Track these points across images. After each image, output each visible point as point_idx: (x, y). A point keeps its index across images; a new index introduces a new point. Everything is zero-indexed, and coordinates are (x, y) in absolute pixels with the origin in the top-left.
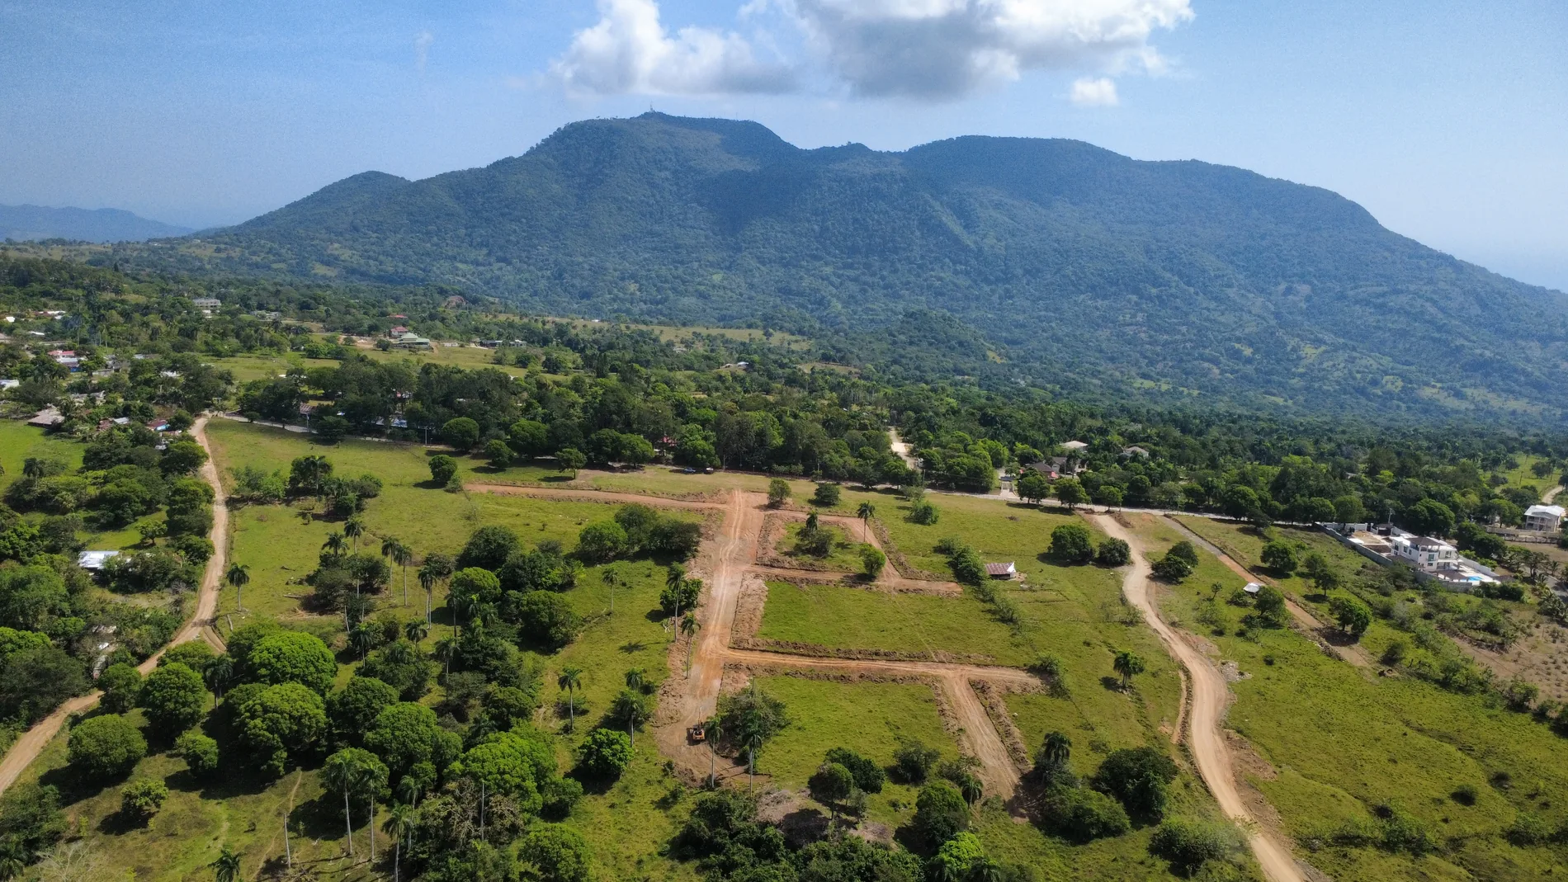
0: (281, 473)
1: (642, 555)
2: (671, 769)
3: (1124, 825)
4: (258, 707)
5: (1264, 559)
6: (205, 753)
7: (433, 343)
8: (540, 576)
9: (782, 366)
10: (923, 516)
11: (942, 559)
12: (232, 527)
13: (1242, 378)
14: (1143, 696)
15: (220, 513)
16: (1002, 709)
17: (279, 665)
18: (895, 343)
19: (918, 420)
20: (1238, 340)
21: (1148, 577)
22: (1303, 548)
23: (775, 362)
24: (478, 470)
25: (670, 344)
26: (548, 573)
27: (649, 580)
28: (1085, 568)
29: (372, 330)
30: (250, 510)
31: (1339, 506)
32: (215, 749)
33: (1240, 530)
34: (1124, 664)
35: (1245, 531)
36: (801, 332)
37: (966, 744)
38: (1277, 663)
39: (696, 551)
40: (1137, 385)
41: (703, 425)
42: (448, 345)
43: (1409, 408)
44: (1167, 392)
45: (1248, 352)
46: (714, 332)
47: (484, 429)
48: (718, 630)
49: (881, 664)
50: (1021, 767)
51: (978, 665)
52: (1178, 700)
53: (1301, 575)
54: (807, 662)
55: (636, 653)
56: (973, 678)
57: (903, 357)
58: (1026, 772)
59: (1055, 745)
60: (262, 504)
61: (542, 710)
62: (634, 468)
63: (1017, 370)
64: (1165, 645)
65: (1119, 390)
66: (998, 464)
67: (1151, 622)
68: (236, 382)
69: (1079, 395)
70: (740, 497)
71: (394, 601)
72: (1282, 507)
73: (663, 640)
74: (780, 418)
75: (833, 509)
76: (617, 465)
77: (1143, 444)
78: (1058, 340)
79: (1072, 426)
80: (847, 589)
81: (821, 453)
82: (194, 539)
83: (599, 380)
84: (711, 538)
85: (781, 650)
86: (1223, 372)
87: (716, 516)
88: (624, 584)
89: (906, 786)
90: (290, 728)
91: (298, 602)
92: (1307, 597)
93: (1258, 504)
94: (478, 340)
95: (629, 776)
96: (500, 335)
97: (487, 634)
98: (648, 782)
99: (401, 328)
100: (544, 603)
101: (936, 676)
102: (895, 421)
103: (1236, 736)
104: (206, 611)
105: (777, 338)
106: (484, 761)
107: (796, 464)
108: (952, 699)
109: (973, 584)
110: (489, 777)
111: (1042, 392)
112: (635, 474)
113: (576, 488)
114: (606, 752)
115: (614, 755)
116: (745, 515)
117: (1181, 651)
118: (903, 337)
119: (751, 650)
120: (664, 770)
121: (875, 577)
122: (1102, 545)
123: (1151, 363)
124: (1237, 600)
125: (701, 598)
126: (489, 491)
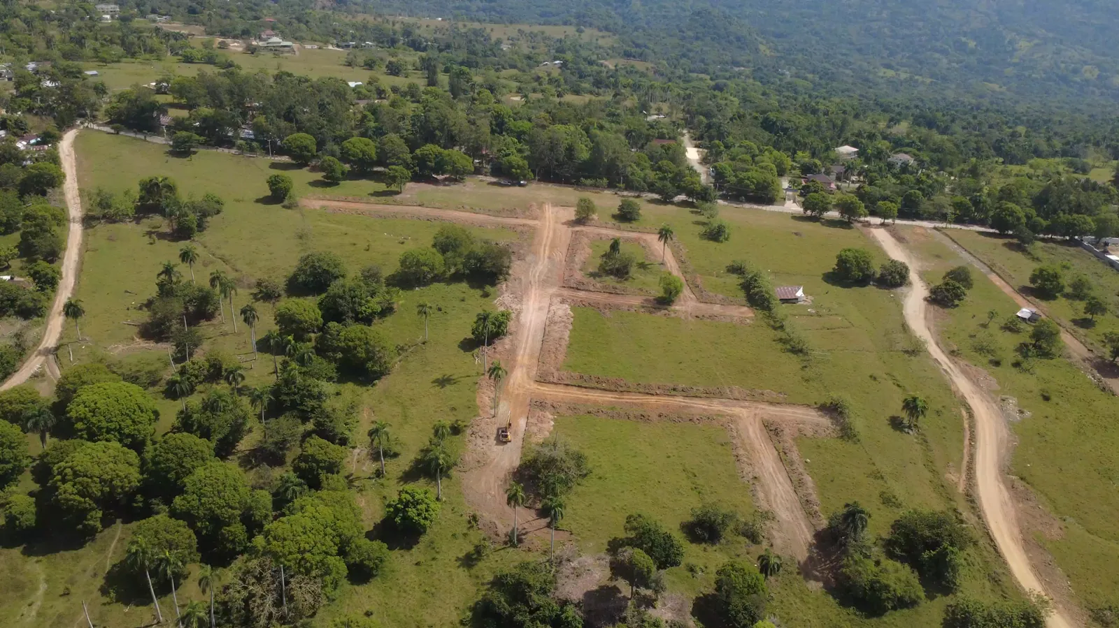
0: (132, 192)
1: (456, 278)
2: (476, 521)
3: (918, 597)
4: (68, 471)
5: (1033, 280)
6: (21, 513)
7: (295, 46)
8: (360, 305)
9: (591, 63)
10: (716, 235)
11: (734, 280)
12: (85, 248)
13: (966, 67)
14: (929, 439)
15: (75, 233)
16: (795, 455)
17: (94, 420)
18: (683, 38)
19: (709, 126)
20: (965, 34)
21: (925, 299)
22: (1068, 268)
23: (585, 59)
24: (315, 184)
25: (499, 42)
26: (367, 301)
27: (463, 305)
28: (867, 288)
29: (245, 34)
30: (103, 228)
31: (1098, 221)
32: (33, 509)
33: (1005, 245)
34: (912, 406)
35: (1010, 246)
36: (607, 29)
37: (761, 495)
38: (1054, 399)
39: (508, 274)
40: (881, 74)
41: (519, 138)
42: (308, 47)
43: (1102, 94)
44: (906, 81)
45: (972, 44)
46: (536, 29)
47: (320, 144)
48: (526, 361)
49: (679, 400)
50: (814, 521)
51: (771, 403)
52: (962, 441)
53: (1067, 296)
54: (609, 397)
55: (448, 387)
56: (766, 417)
57: (689, 50)
58: (819, 528)
59: (853, 518)
60: (114, 222)
61: (357, 451)
62: (455, 181)
63: (783, 62)
64: (948, 377)
65: (867, 80)
66: (781, 173)
67: (932, 353)
68: (110, 94)
69: (834, 84)
70: (550, 212)
71: (225, 328)
72: (1045, 223)
73: (474, 373)
74: (587, 130)
75: (634, 224)
76: (440, 177)
77: (908, 149)
78: (816, 34)
79: (842, 129)
80: (647, 315)
81: (625, 167)
82: (42, 265)
83: (429, 88)
84: (521, 258)
85: (584, 384)
86: (950, 62)
87: (529, 235)
88: (440, 309)
89: (704, 545)
90: (102, 491)
91: (137, 330)
92: (1075, 322)
93: (1024, 220)
94: (335, 41)
95: (436, 529)
96: (353, 37)
97: (304, 373)
98: (454, 535)
99: (269, 32)
100: (360, 339)
101: (731, 416)
102: (689, 123)
103: (1020, 485)
104: (50, 341)
105: (588, 34)
106: (285, 539)
107: (601, 179)
108: (746, 441)
109: (763, 308)
110: (290, 557)
111: (805, 83)
112: (455, 187)
113: (401, 204)
114: (412, 512)
115: (419, 515)
116: (555, 231)
117: (963, 385)
118: (690, 33)
119: (556, 384)
120: (469, 522)
121: (672, 301)
122: (883, 267)
123: (892, 54)
124: (1011, 327)
125: (511, 325)
126: (323, 207)
